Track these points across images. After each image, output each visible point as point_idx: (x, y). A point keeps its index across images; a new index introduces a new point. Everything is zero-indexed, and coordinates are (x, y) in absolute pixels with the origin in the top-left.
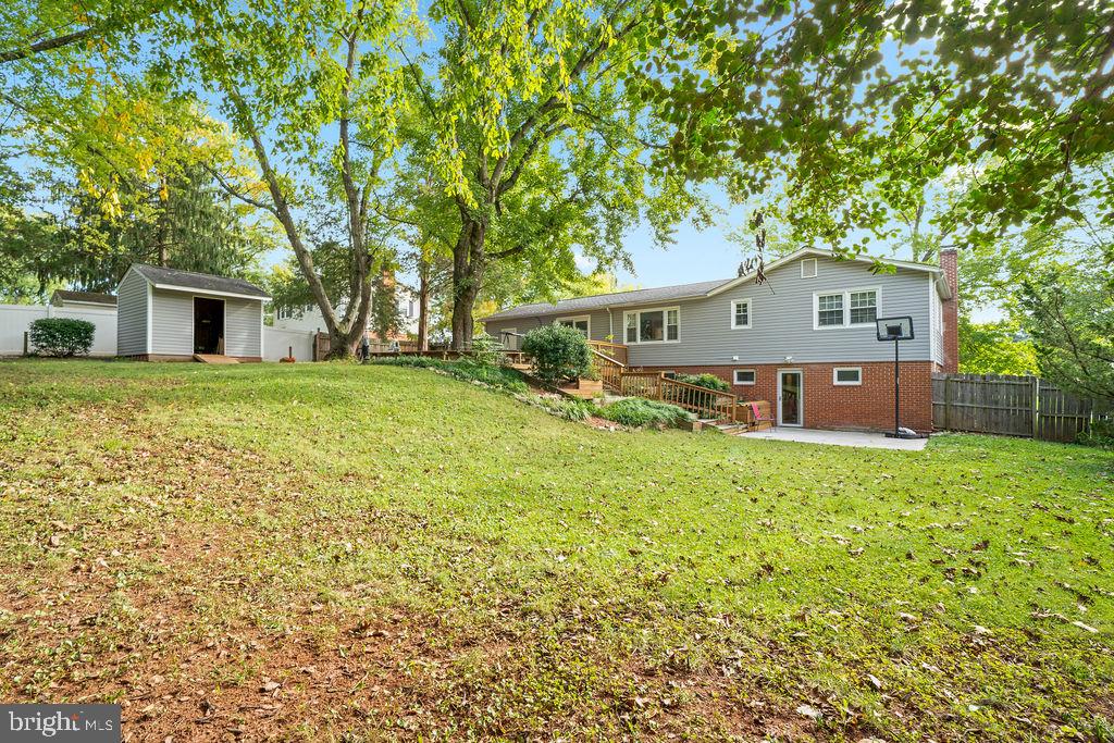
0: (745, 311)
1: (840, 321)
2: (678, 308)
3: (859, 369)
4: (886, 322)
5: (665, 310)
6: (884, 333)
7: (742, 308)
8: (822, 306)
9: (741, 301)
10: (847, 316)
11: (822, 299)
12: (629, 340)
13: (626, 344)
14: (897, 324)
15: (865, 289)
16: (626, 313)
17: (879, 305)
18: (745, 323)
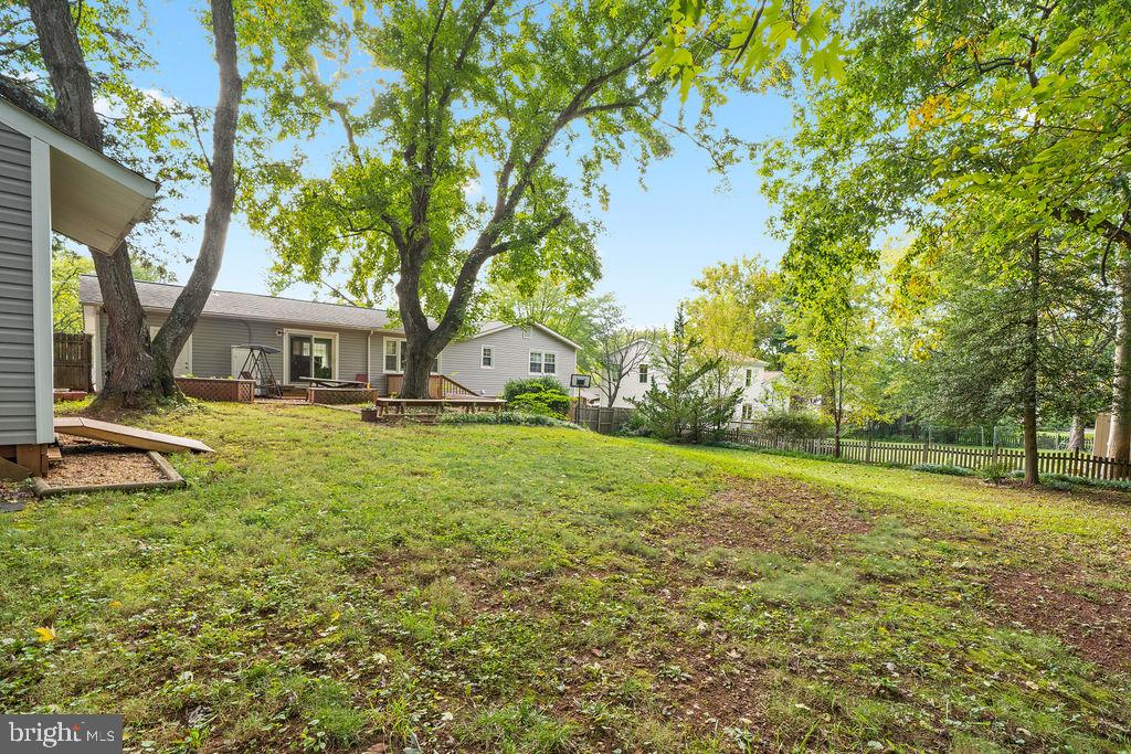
0: (489, 355)
1: (540, 370)
4: (577, 377)
6: (575, 383)
7: (487, 351)
8: (532, 360)
9: (487, 347)
10: (542, 368)
11: (532, 354)
12: (387, 368)
13: (385, 372)
14: (583, 378)
15: (551, 352)
16: (385, 339)
17: (556, 363)
18: (489, 364)
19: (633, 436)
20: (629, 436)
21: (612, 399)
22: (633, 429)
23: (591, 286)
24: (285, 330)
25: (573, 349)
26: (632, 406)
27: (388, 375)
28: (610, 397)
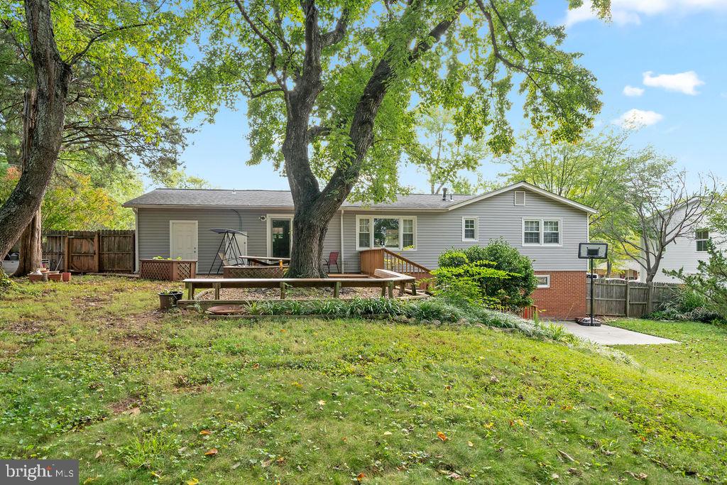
0: (472, 226)
1: (538, 241)
2: (414, 218)
3: (548, 276)
4: (588, 246)
5: (401, 219)
6: (584, 253)
7: (470, 224)
8: (526, 228)
9: (470, 218)
10: (542, 238)
11: (527, 223)
12: (361, 245)
13: (358, 249)
14: (595, 247)
15: (554, 219)
16: (358, 217)
17: (561, 231)
18: (473, 236)
19: (682, 320)
20: (676, 319)
21: (651, 272)
22: (683, 310)
23: (588, 124)
24: (268, 215)
25: (584, 213)
26: (677, 281)
27: (361, 252)
28: (649, 269)
